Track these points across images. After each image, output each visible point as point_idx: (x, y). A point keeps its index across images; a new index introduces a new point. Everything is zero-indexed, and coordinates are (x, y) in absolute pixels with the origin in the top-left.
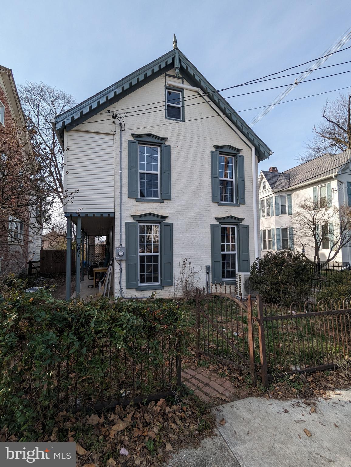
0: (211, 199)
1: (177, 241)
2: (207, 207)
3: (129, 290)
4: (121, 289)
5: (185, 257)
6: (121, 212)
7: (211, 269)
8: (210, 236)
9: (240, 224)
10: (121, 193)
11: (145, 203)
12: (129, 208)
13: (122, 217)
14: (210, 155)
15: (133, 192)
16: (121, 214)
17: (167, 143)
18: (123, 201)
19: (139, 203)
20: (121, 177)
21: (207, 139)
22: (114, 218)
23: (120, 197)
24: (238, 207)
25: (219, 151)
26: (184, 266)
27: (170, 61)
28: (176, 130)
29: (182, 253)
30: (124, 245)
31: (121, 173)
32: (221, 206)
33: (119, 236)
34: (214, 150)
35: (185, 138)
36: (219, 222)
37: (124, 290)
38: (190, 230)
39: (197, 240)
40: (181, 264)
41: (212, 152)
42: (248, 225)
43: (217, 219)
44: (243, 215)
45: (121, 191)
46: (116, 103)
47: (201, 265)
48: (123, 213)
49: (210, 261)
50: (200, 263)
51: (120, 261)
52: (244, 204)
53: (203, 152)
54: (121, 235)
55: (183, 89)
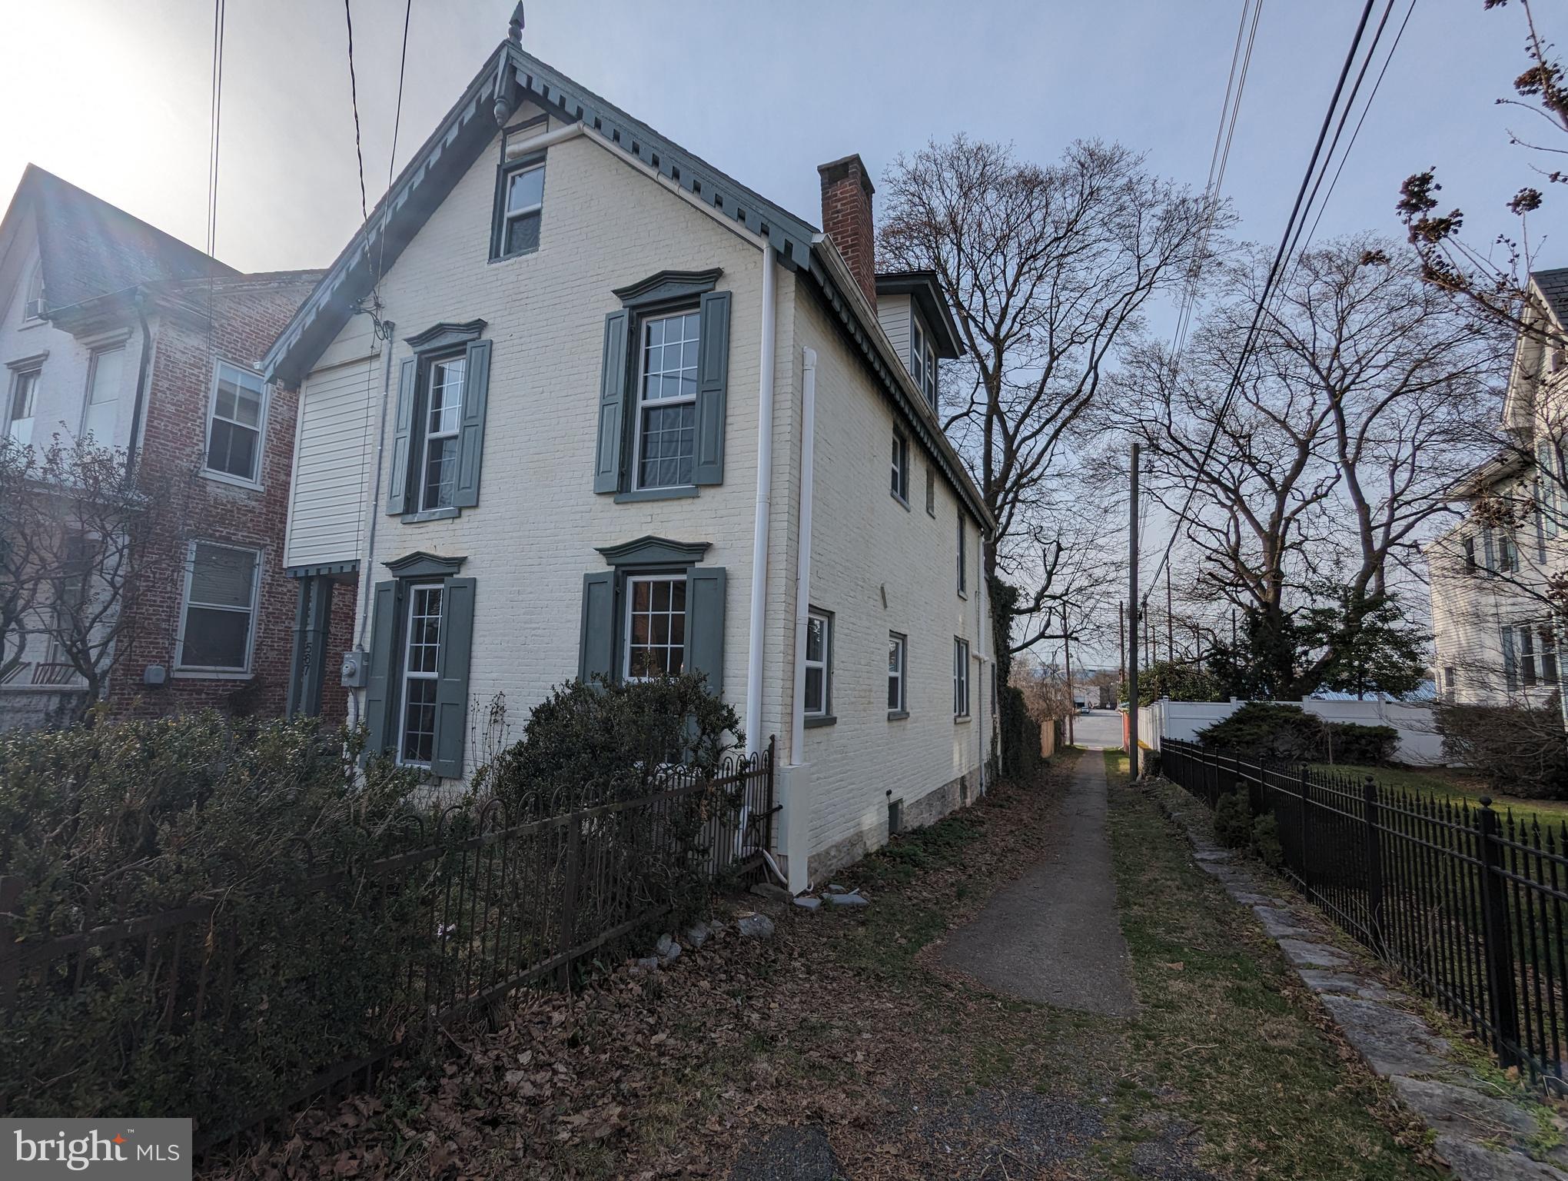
0: (592, 485)
1: (485, 636)
2: (578, 516)
5: (500, 689)
6: (371, 557)
8: (580, 615)
9: (698, 565)
10: (376, 506)
12: (387, 544)
13: (372, 572)
16: (370, 563)
18: (377, 527)
20: (380, 464)
22: (357, 573)
23: (372, 515)
24: (696, 501)
25: (632, 307)
29: (494, 675)
31: (381, 451)
32: (629, 506)
34: (616, 305)
35: (535, 299)
36: (615, 565)
39: (539, 632)
40: (488, 708)
41: (610, 318)
42: (726, 571)
43: (609, 553)
44: (710, 530)
45: (376, 500)
48: (374, 559)
52: (719, 483)
53: (581, 329)
55: (547, 148)
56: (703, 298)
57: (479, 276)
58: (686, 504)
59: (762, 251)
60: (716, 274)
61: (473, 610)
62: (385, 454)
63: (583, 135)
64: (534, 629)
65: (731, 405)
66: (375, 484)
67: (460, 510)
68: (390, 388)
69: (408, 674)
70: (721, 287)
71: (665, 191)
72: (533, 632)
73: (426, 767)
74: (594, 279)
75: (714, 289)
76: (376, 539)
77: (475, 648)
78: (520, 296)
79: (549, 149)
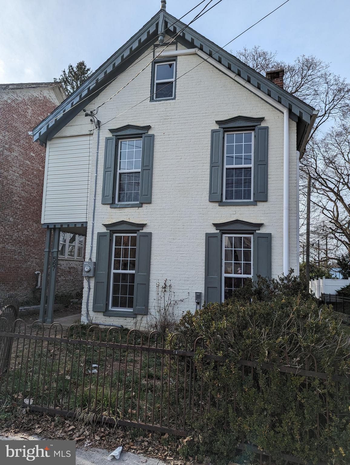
0: (208, 198)
1: (156, 256)
3: (96, 313)
4: (88, 311)
5: (166, 278)
6: (93, 221)
7: (203, 298)
8: (204, 250)
9: (257, 232)
10: (95, 200)
11: (121, 209)
12: (103, 216)
13: (95, 227)
14: (210, 137)
15: (106, 197)
16: (93, 224)
17: (150, 132)
18: (96, 209)
19: (114, 209)
20: (96, 181)
21: (207, 114)
22: (86, 228)
23: (93, 203)
24: (255, 207)
25: (224, 128)
26: (164, 290)
27: (152, 30)
28: (162, 113)
29: (163, 272)
30: (94, 260)
31: (96, 176)
32: (225, 207)
33: (90, 248)
34: (217, 127)
35: (175, 120)
36: (220, 230)
37: (91, 313)
38: (174, 241)
39: (184, 255)
40: (161, 286)
41: (213, 132)
42: (270, 234)
43: (216, 225)
44: (262, 218)
45: (95, 197)
46: (96, 98)
47: (189, 291)
48: (95, 221)
49: (203, 286)
50: (188, 288)
51: (89, 278)
52: (266, 200)
53: (199, 135)
54: (92, 247)
55: (176, 56)
56: (256, 128)
57: (146, 106)
58: (251, 208)
59: (283, 113)
60: (262, 119)
61: (151, 245)
62: (98, 177)
63: (196, 54)
64: (182, 254)
65: (269, 171)
66: (94, 190)
67: (142, 204)
68: (100, 149)
69: (113, 271)
70: (263, 125)
71: (236, 83)
72: (181, 255)
73: (131, 310)
74: (204, 115)
75: (260, 125)
76: (96, 213)
77: (152, 261)
78: (167, 118)
79: (178, 57)
